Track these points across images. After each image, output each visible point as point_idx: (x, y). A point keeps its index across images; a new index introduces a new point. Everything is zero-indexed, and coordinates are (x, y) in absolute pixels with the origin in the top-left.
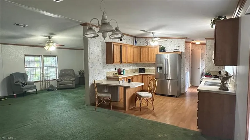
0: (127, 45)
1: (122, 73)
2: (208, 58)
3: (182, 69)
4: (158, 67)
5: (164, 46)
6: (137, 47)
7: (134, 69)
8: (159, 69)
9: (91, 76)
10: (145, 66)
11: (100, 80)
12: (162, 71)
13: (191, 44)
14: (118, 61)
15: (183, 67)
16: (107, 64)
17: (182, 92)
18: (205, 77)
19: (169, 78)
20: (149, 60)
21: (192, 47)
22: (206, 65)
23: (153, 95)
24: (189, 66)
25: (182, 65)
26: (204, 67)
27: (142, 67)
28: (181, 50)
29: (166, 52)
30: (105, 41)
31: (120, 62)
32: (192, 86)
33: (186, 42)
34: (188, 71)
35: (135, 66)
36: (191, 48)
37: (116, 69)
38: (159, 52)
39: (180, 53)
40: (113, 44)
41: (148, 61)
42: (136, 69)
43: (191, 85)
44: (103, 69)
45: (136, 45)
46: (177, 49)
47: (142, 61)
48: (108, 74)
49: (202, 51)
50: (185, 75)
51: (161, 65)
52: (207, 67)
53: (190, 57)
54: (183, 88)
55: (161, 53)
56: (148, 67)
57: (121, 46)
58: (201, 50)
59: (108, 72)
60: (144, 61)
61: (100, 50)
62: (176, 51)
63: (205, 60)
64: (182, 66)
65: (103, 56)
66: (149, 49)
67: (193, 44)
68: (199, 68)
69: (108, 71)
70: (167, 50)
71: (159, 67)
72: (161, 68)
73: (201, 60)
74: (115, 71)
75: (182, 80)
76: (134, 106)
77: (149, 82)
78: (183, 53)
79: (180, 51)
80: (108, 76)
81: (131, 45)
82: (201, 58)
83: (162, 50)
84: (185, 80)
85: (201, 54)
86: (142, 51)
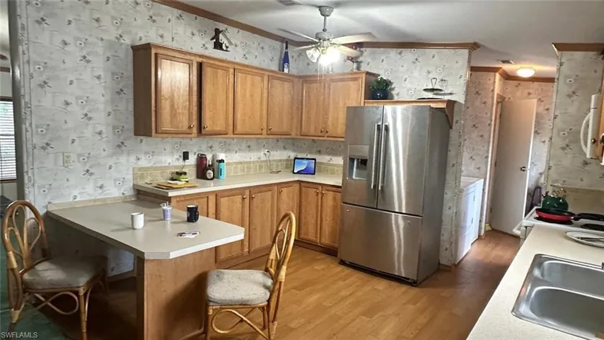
0: (236, 67)
1: (210, 173)
2: (559, 131)
3: (450, 171)
4: (352, 160)
5: (390, 79)
6: (290, 78)
7: (280, 161)
8: (357, 167)
9: (39, 182)
10: (319, 152)
11: (95, 201)
12: (365, 173)
13: (498, 76)
14: (184, 125)
15: (454, 162)
16: (135, 135)
17: (444, 261)
18: (539, 219)
19: (400, 207)
20: (330, 129)
21: (503, 89)
22: (548, 162)
23: (276, 294)
24: (487, 157)
25: (452, 153)
26: (542, 167)
27: (310, 153)
28: (451, 94)
29: (396, 98)
30: (127, 41)
31: (195, 130)
32: (493, 230)
33: (473, 69)
34: (479, 178)
35: (285, 148)
36: (497, 91)
37: (186, 156)
38: (365, 99)
39: (443, 106)
40: (156, 54)
41: (325, 131)
42: (287, 160)
43: (489, 228)
44: (113, 154)
45: (286, 71)
46: (432, 90)
47: (304, 130)
48: (142, 177)
49: (538, 105)
50: (459, 193)
51: (364, 151)
52: (553, 169)
53: (490, 125)
54: (447, 245)
55: (372, 104)
56: (329, 154)
57: (200, 65)
58: (535, 101)
59: (140, 169)
60: (312, 132)
61: (99, 77)
62: (430, 95)
63: (547, 140)
64: (451, 161)
65: (113, 101)
66: (329, 86)
67: (508, 77)
68: (523, 169)
69: (144, 163)
70: (397, 95)
71: (358, 160)
72: (363, 162)
73: (535, 137)
74: (181, 162)
75: (448, 213)
76: (203, 329)
77: (278, 227)
78: (456, 109)
79: (447, 98)
80: (141, 183)
81: (272, 71)
82: (536, 132)
83: (380, 90)
84: (457, 214)
85: (537, 117)
86: (308, 92)
